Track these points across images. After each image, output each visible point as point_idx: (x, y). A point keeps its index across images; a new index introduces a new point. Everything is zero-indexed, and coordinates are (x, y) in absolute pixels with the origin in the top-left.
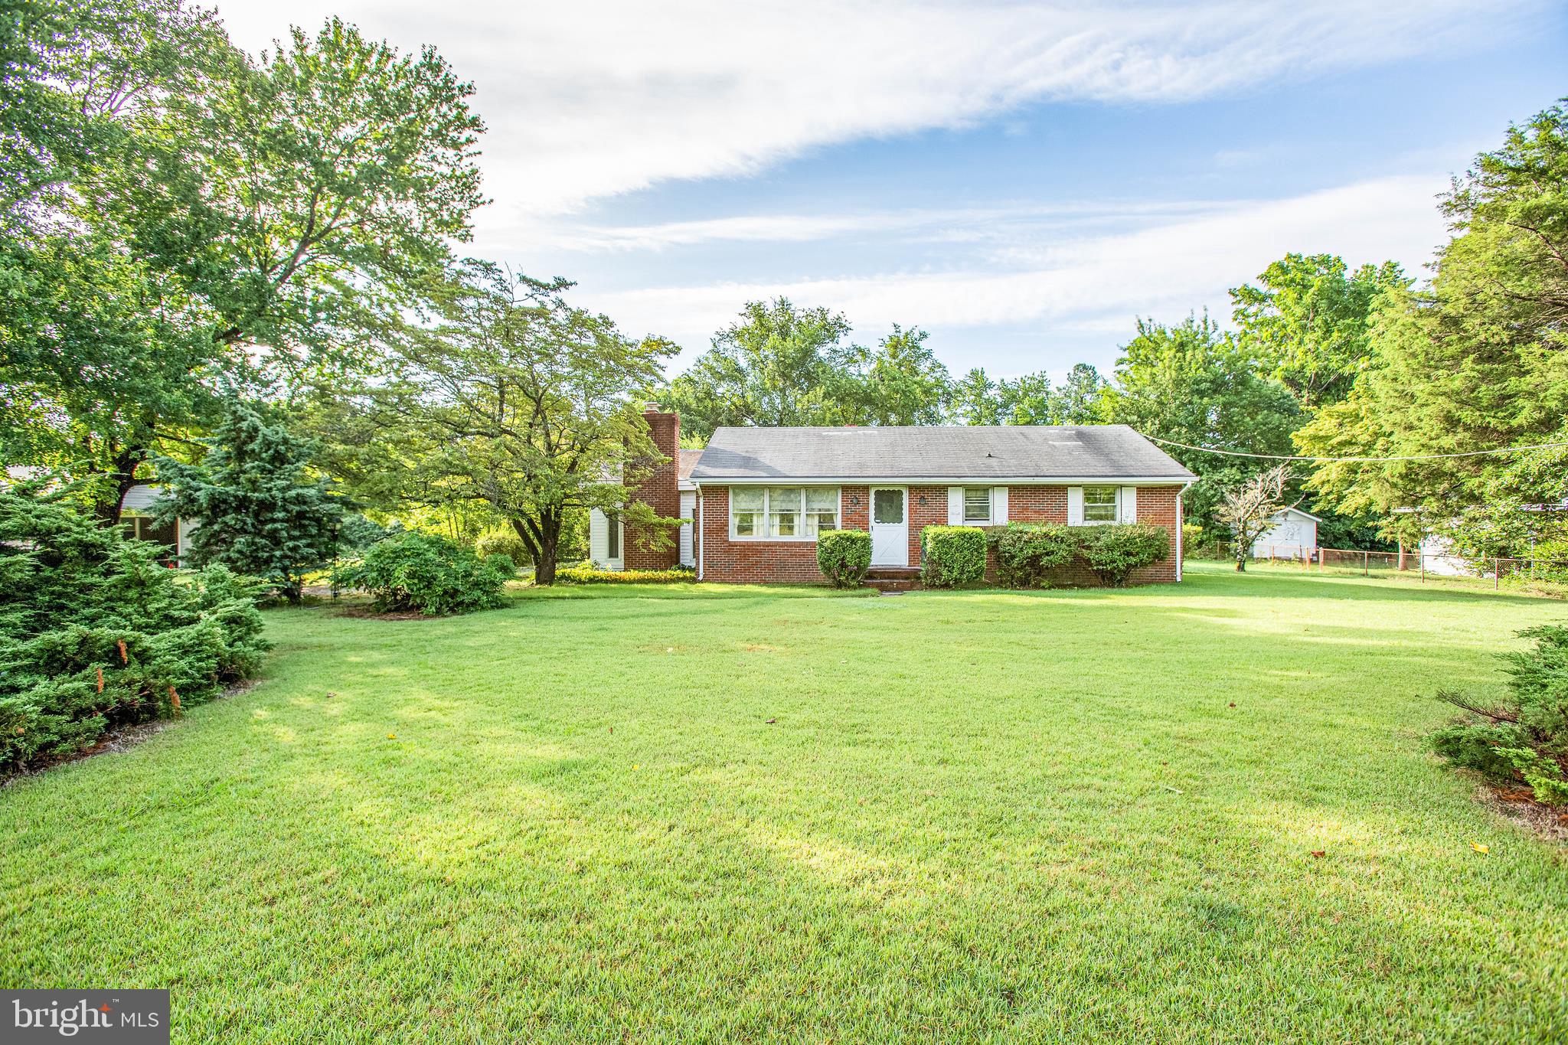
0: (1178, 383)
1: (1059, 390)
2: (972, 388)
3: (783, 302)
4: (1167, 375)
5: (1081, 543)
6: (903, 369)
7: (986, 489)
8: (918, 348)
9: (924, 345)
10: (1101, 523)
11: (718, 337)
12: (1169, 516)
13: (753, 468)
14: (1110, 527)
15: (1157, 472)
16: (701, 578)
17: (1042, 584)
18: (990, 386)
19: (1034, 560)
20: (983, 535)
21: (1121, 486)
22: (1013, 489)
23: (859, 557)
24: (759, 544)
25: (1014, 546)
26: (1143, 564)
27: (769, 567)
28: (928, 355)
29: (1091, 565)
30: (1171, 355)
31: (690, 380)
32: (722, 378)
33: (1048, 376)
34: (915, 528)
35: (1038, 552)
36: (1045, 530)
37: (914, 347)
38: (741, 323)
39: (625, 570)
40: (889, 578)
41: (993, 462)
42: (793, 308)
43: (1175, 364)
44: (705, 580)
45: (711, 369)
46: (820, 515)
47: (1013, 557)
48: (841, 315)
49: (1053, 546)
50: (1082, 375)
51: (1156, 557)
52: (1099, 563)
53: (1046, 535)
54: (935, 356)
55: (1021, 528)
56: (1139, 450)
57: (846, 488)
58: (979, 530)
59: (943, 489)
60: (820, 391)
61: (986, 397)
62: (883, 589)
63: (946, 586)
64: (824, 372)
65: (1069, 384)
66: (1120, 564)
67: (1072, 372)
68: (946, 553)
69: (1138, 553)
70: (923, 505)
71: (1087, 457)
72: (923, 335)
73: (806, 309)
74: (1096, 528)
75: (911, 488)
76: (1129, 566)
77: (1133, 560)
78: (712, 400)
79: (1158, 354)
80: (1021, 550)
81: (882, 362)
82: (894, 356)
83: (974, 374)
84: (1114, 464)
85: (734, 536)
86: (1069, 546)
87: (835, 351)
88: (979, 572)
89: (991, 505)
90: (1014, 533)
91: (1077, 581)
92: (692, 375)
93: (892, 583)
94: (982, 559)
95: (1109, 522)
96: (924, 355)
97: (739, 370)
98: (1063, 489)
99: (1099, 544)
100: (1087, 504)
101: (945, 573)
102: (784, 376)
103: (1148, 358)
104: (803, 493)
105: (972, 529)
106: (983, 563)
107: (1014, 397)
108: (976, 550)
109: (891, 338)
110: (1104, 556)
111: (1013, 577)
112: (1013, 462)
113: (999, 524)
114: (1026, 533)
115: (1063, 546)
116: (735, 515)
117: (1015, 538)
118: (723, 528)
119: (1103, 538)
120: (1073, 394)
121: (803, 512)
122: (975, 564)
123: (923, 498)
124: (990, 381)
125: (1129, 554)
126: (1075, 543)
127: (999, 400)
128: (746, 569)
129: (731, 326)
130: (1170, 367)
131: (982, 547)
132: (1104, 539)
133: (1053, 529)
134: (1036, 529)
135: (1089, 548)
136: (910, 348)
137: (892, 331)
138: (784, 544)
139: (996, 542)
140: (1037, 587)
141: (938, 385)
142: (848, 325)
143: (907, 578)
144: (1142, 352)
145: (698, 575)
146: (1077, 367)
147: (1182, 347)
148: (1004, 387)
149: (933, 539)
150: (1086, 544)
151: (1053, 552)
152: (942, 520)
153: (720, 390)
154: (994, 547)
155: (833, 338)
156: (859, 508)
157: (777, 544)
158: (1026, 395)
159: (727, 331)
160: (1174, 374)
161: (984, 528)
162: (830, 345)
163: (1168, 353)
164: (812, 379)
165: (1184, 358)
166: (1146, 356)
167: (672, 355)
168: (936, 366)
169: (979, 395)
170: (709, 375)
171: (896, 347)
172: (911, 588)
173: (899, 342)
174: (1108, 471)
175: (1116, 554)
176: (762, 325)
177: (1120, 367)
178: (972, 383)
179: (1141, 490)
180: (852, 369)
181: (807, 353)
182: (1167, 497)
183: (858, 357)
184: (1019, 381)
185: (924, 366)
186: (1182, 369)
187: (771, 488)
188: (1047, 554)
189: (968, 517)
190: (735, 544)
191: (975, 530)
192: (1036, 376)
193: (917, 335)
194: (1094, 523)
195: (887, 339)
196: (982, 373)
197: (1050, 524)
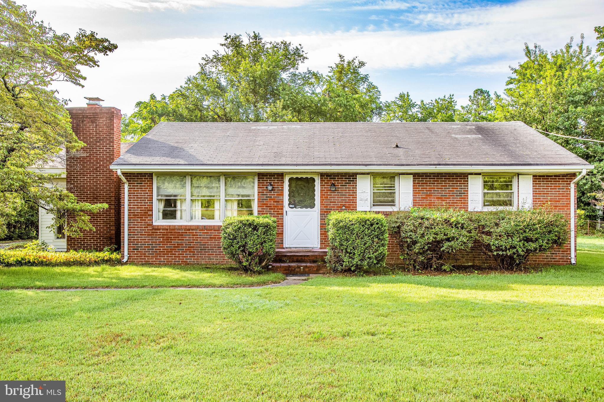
0: (557, 96)
1: (463, 108)
2: (400, 107)
3: (256, 37)
4: (549, 89)
5: (482, 229)
6: (346, 89)
7: (392, 176)
8: (358, 73)
9: (362, 71)
10: (500, 208)
11: (204, 62)
12: (564, 202)
13: (177, 157)
14: (510, 213)
15: (552, 161)
16: (125, 260)
17: (444, 267)
18: (413, 105)
19: (436, 245)
20: (384, 222)
21: (518, 174)
22: (417, 176)
23: (262, 244)
24: (180, 227)
25: (415, 232)
26: (541, 249)
27: (190, 249)
28: (365, 79)
29: (491, 251)
30: (552, 74)
31: (183, 95)
32: (208, 93)
33: (455, 98)
34: (325, 213)
35: (439, 238)
36: (445, 216)
37: (354, 73)
38: (223, 51)
39: (68, 250)
40: (298, 261)
41: (400, 151)
42: (263, 41)
43: (555, 81)
44: (131, 262)
45: (197, 86)
46: (239, 200)
47: (415, 243)
48: (299, 47)
49: (452, 232)
50: (480, 97)
51: (555, 242)
52: (498, 248)
53: (447, 221)
54: (371, 80)
55: (422, 214)
56: (534, 141)
57: (261, 176)
58: (380, 216)
59: (351, 177)
60: (280, 104)
61: (410, 113)
62: (290, 272)
63: (348, 271)
64: (284, 89)
65: (470, 103)
66: (520, 250)
67: (472, 95)
68: (347, 240)
69: (537, 240)
70: (334, 192)
71: (486, 148)
72: (362, 64)
73: (273, 42)
74: (496, 213)
75: (323, 175)
76: (528, 251)
77: (532, 246)
78: (201, 111)
79: (542, 73)
80: (423, 235)
81: (330, 83)
82: (340, 80)
83: (402, 97)
84: (511, 154)
85: (158, 221)
86: (470, 232)
87: (295, 75)
88: (380, 259)
89: (397, 191)
90: (415, 218)
91: (477, 263)
92: (184, 92)
93: (299, 267)
94: (383, 245)
95: (508, 208)
96: (362, 79)
97: (220, 87)
98: (464, 177)
99: (498, 230)
100: (486, 191)
101: (346, 259)
102: (255, 92)
103: (532, 77)
104: (222, 179)
105: (373, 216)
106: (385, 250)
107: (430, 113)
108: (377, 237)
109: (337, 66)
110: (504, 242)
111: (415, 261)
112: (418, 152)
113: (402, 209)
114: (427, 219)
115: (464, 232)
116: (160, 200)
117: (417, 224)
118: (148, 212)
119: (503, 224)
120: (473, 111)
121: (223, 197)
122: (376, 251)
123: (333, 185)
124: (413, 101)
125: (528, 240)
126: (476, 229)
127: (420, 115)
128: (170, 251)
129: (214, 53)
130: (551, 83)
131: (383, 233)
132: (504, 226)
133: (454, 215)
134: (436, 215)
135: (489, 233)
136: (352, 73)
137: (338, 60)
138: (205, 228)
139: (399, 227)
140: (439, 270)
141: (372, 101)
142: (305, 55)
143: (314, 262)
144: (528, 72)
145: (123, 257)
146: (476, 92)
147: (560, 68)
148: (423, 106)
149: (334, 225)
150: (487, 229)
151: (453, 238)
152: (351, 206)
153: (206, 103)
154: (396, 232)
155: (294, 65)
156: (274, 195)
157: (197, 227)
158: (439, 112)
159: (211, 57)
160: (554, 89)
161: (386, 214)
162: (292, 70)
163: (549, 72)
164: (275, 95)
165: (563, 76)
166: (531, 75)
167: (108, 53)
168: (372, 87)
169: (406, 112)
170: (196, 91)
171: (341, 72)
172: (317, 271)
173: (343, 69)
174: (506, 160)
175: (516, 241)
176: (238, 53)
177: (511, 86)
178: (400, 103)
179: (538, 178)
180: (307, 89)
181: (272, 76)
182: (562, 184)
183: (313, 80)
184: (434, 102)
185: (362, 88)
186: (560, 85)
187: (193, 175)
188: (448, 240)
189: (376, 203)
190: (158, 228)
191: (376, 216)
192: (446, 98)
193: (357, 63)
194: (493, 209)
195: (334, 66)
196: (408, 96)
197: (452, 210)
